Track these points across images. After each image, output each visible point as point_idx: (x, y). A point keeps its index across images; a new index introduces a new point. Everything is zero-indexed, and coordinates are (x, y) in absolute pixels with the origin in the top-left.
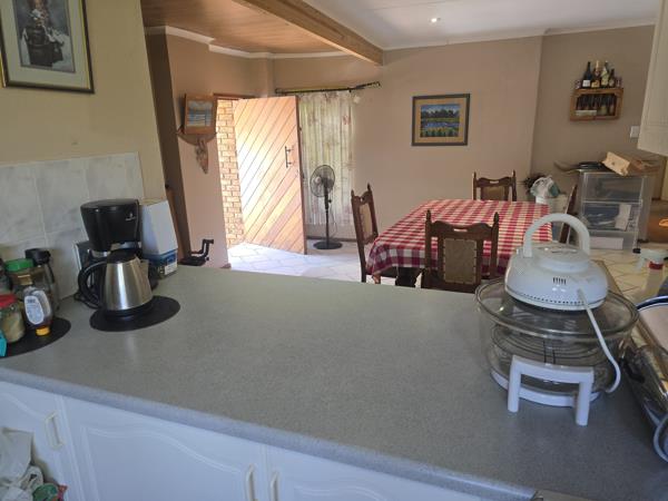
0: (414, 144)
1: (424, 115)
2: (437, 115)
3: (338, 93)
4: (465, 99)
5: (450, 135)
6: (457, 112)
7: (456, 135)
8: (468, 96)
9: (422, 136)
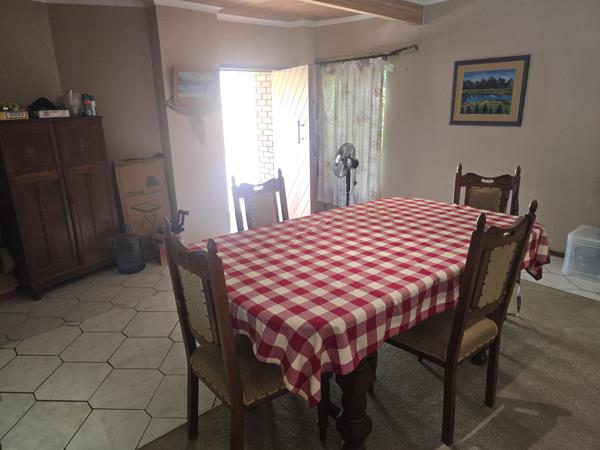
0: (453, 122)
1: (467, 86)
2: (483, 85)
3: (371, 60)
4: (522, 63)
5: (499, 111)
6: (511, 81)
7: (507, 112)
8: (527, 59)
9: (462, 112)
